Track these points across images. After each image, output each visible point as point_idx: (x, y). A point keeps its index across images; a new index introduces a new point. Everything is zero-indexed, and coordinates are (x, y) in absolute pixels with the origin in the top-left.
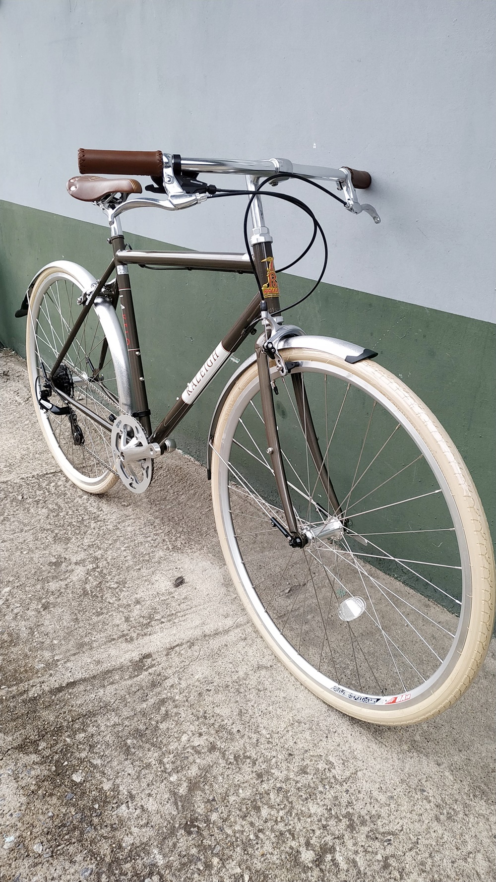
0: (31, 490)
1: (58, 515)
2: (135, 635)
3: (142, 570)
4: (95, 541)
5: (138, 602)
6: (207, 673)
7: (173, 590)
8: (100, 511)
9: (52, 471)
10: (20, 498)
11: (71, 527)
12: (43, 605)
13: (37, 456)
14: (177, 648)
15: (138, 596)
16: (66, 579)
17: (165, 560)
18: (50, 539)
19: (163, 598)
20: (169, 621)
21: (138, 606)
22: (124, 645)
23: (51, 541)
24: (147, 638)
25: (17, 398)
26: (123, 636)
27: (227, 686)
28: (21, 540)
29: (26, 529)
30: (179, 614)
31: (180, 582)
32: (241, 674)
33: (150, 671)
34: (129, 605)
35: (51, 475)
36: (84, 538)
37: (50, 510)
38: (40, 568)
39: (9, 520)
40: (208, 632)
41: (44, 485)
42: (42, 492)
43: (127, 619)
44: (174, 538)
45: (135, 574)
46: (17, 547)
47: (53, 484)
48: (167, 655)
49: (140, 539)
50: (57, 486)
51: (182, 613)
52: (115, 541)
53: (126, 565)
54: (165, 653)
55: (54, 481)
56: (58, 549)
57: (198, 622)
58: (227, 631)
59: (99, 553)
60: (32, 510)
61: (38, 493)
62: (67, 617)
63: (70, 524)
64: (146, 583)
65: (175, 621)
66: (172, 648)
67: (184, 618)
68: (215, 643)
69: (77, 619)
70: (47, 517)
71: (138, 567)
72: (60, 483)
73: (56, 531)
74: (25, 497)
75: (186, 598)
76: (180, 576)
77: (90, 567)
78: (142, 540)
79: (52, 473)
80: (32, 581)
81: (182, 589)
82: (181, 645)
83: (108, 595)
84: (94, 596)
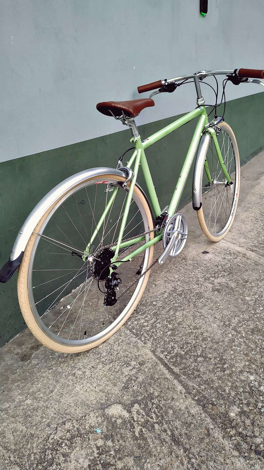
0: (158, 331)
1: (178, 306)
3: (205, 263)
11: (187, 296)
15: (221, 260)
23: (203, 299)
24: (240, 251)
26: (244, 256)
28: (210, 311)
30: (223, 248)
31: (205, 252)
33: (252, 248)
34: (228, 260)
38: (225, 295)
42: (158, 325)
51: (221, 248)
53: (204, 268)
64: (212, 260)
65: (226, 248)
70: (183, 310)
71: (204, 265)
76: (202, 253)
77: (211, 279)
81: (209, 251)
83: (227, 267)
84: (231, 270)
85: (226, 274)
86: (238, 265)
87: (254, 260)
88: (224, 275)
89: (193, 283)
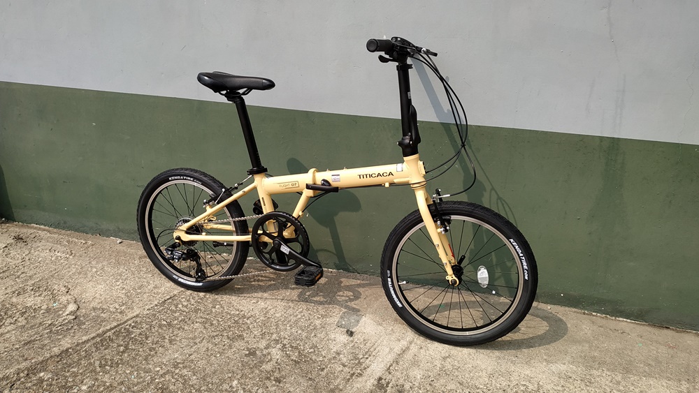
1: (212, 324)
2: (359, 371)
3: (319, 335)
4: (262, 331)
5: (338, 354)
6: (421, 373)
7: (352, 338)
8: (242, 311)
9: (168, 297)
10: (165, 323)
12: (275, 380)
13: (139, 291)
14: (391, 368)
15: (335, 350)
16: (271, 360)
17: (325, 324)
18: (227, 341)
19: (351, 346)
20: (370, 356)
21: (341, 356)
22: (360, 379)
24: (369, 370)
25: (59, 254)
26: (353, 374)
27: (439, 374)
28: (205, 349)
29: (198, 341)
30: (371, 350)
31: (351, 334)
32: (439, 365)
33: (390, 386)
34: (334, 357)
35: (170, 300)
36: (251, 332)
37: (200, 323)
38: (242, 361)
39: (175, 340)
40: (399, 353)
41: (174, 308)
43: (344, 366)
44: (315, 310)
45: (316, 339)
46: (207, 355)
47: (180, 306)
48: (390, 373)
49: (293, 319)
50: (186, 306)
52: (277, 325)
53: (303, 337)
54: (387, 373)
55: (178, 304)
56: (240, 344)
57: (388, 350)
58: (408, 348)
59: (274, 336)
60: (186, 328)
61: (176, 315)
62: (301, 380)
63: (230, 327)
64: (330, 342)
65: (373, 354)
66: (389, 369)
67: (376, 351)
68: (409, 356)
69: (310, 378)
70: (205, 328)
71: (313, 335)
72: (185, 304)
73: (225, 334)
74: (168, 321)
75: (364, 340)
76: (346, 330)
77: (279, 346)
78: (295, 319)
79: (169, 299)
80: (247, 371)
81: (356, 337)
82: (391, 365)
83: (314, 358)
84: (305, 361)
85: (292, 358)
86: (322, 370)
87: (345, 387)
88: (289, 357)
89: (264, 330)
